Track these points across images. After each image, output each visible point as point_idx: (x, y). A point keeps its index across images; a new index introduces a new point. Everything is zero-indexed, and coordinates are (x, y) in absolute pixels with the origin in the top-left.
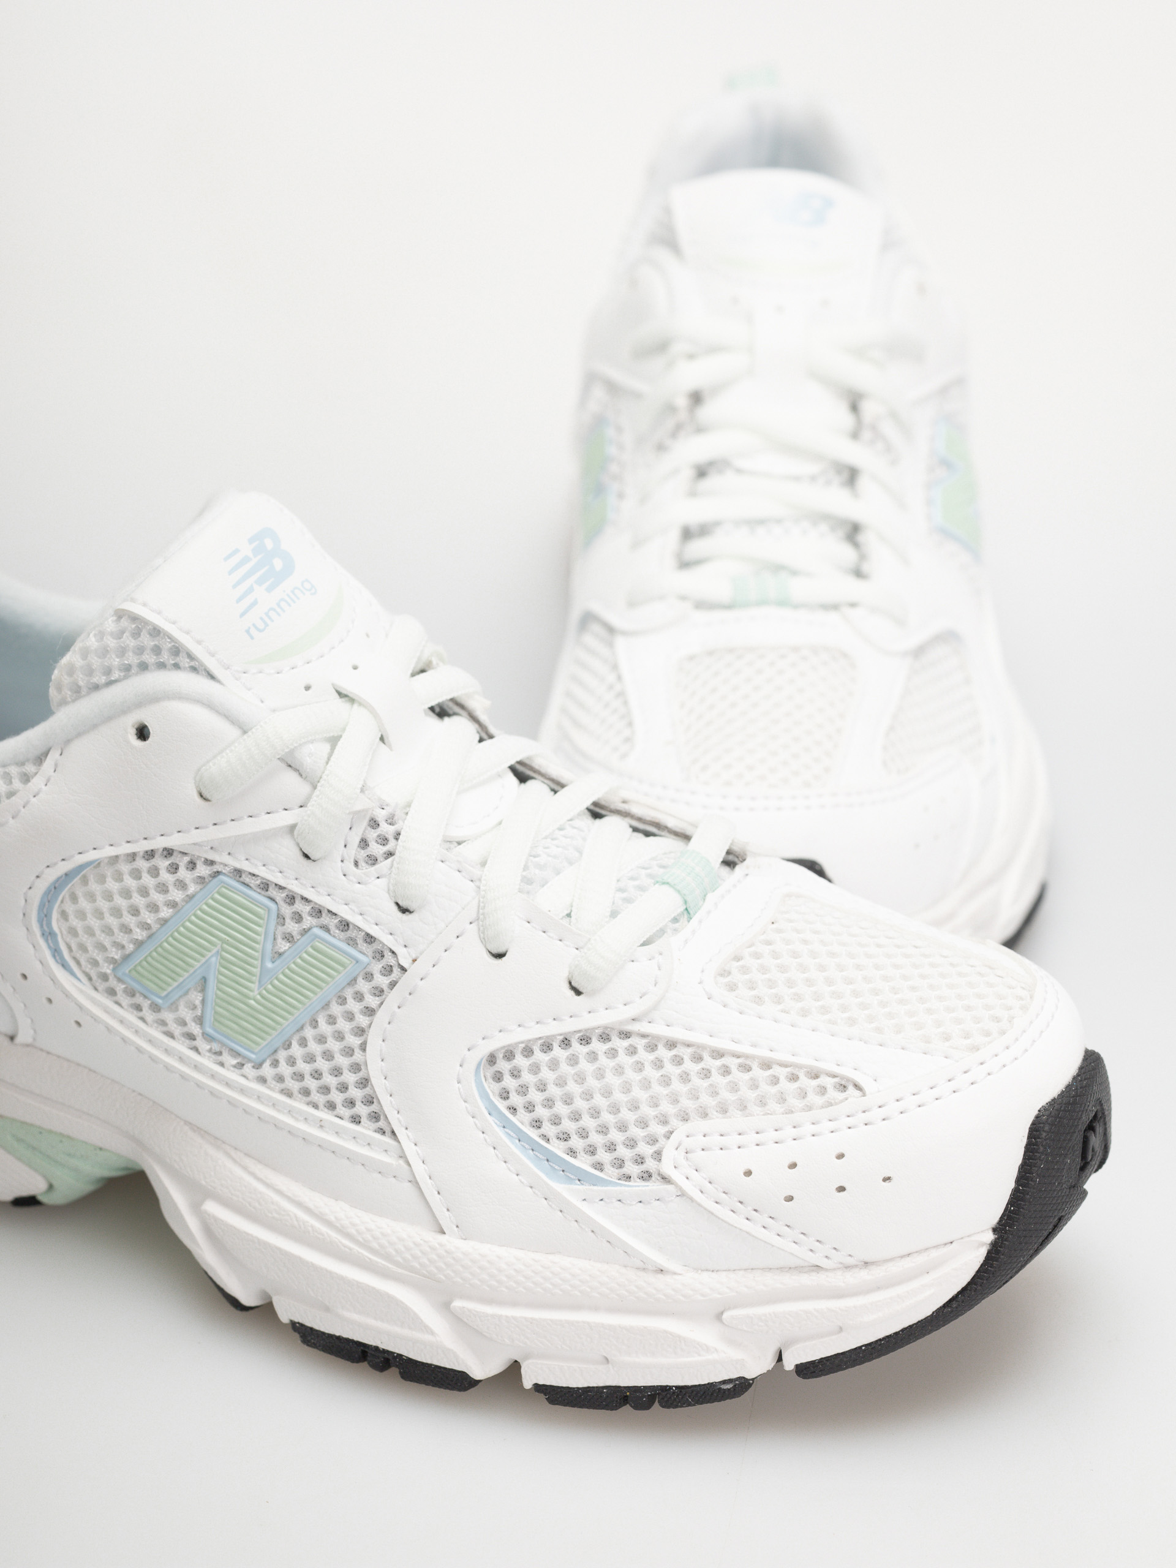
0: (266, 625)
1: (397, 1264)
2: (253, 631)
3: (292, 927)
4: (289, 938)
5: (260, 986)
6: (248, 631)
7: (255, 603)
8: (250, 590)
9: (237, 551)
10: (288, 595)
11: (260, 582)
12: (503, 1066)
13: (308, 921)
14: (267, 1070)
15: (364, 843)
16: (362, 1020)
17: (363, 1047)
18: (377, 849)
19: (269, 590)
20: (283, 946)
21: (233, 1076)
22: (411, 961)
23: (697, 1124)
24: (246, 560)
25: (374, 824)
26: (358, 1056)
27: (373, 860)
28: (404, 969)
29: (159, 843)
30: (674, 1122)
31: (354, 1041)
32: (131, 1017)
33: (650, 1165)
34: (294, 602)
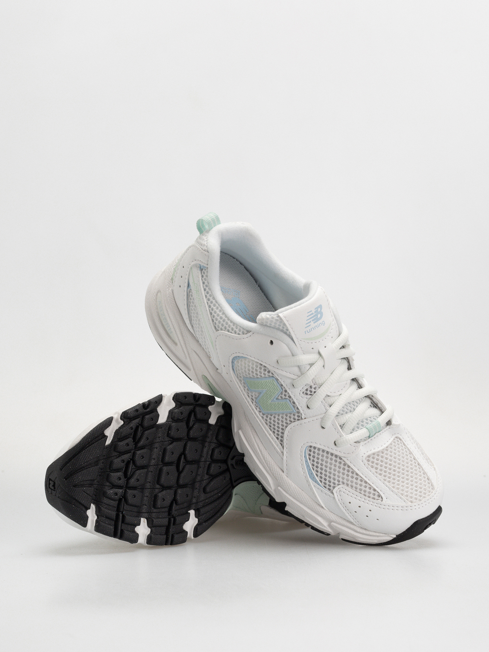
0: (310, 331)
1: (271, 472)
2: (306, 332)
3: (283, 396)
4: (281, 397)
5: (271, 401)
6: (305, 332)
7: (310, 325)
8: (310, 322)
9: (311, 311)
10: (318, 325)
11: (313, 320)
12: (312, 449)
13: (287, 397)
14: (265, 417)
15: (307, 390)
16: (288, 422)
17: (286, 427)
18: (309, 392)
19: (314, 323)
20: (280, 398)
21: (257, 413)
22: (304, 418)
23: (345, 486)
24: (313, 314)
25: (311, 387)
26: (284, 428)
27: (307, 394)
28: (302, 419)
29: (264, 364)
30: (341, 483)
31: (285, 425)
32: (242, 388)
33: (331, 488)
34: (319, 327)
